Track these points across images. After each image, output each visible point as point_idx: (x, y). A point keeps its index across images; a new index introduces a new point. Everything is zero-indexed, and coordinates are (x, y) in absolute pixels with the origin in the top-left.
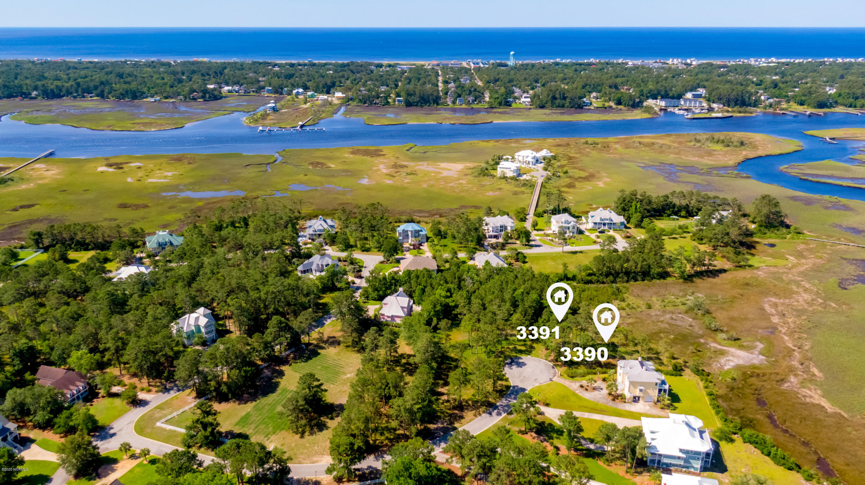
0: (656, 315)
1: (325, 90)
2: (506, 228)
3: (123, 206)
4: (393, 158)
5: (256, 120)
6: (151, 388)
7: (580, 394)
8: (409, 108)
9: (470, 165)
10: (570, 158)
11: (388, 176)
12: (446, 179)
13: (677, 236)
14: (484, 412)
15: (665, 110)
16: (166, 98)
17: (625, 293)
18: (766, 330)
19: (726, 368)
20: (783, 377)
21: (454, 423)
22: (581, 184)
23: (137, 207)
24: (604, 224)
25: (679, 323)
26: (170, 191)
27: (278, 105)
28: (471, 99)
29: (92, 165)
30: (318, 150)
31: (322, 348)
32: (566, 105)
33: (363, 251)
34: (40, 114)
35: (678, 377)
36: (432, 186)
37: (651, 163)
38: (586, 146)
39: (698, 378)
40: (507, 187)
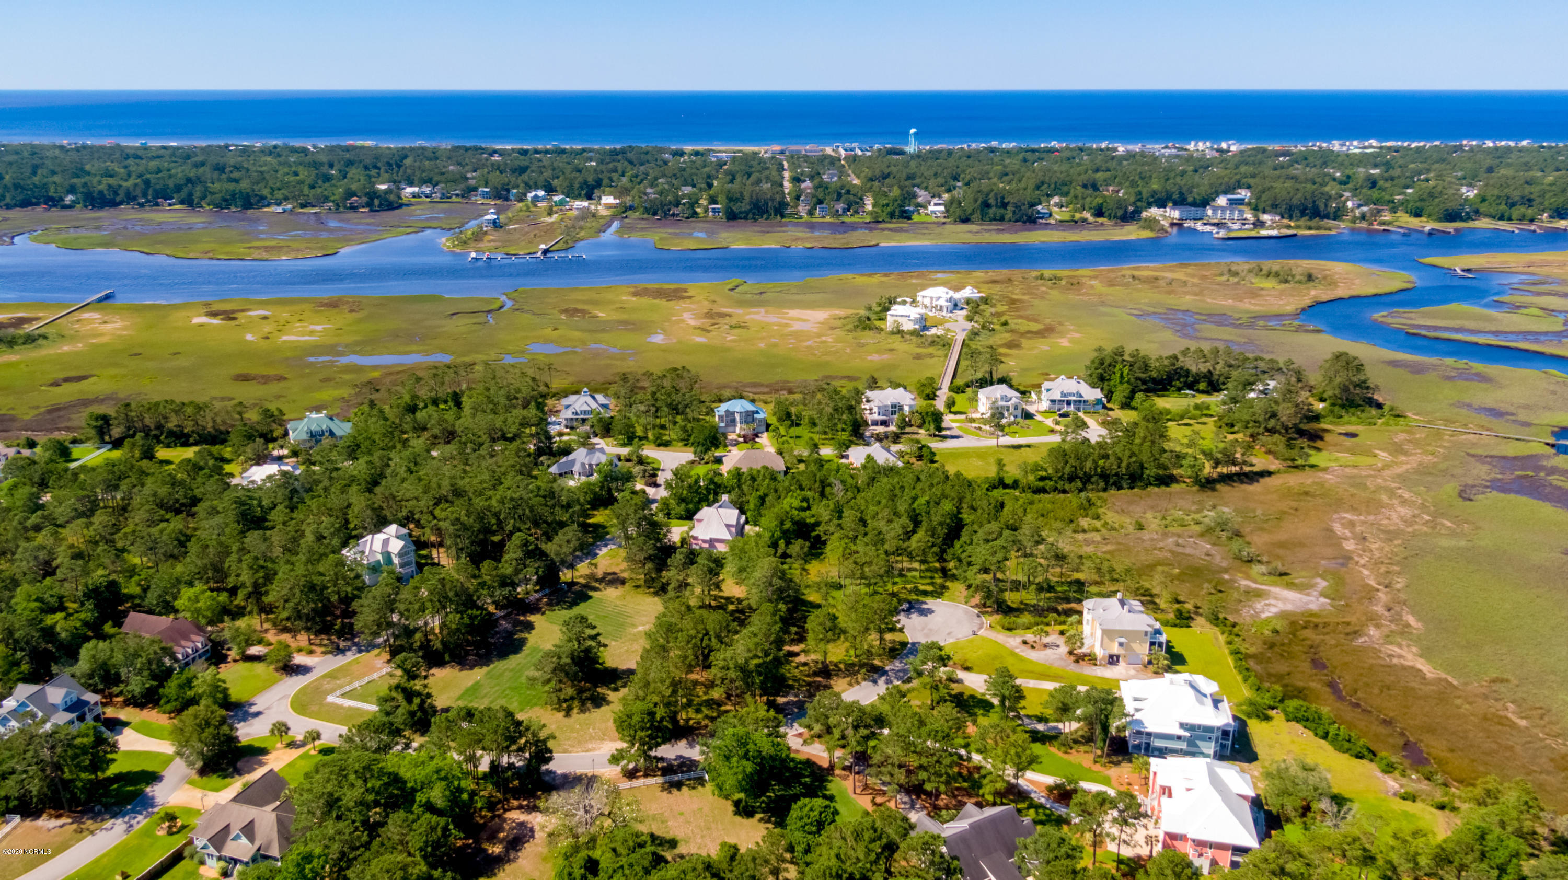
0: (1152, 540)
1: (583, 192)
2: (901, 408)
3: (244, 378)
4: (706, 303)
5: (465, 242)
6: (313, 647)
7: (1022, 654)
8: (732, 223)
9: (840, 312)
10: (1013, 302)
11: (699, 331)
12: (797, 335)
13: (1191, 422)
14: (865, 679)
15: (1180, 225)
16: (303, 206)
17: (1101, 507)
18: (1334, 561)
19: (1263, 616)
20: (1357, 628)
21: (814, 695)
22: (1030, 342)
23: (266, 379)
24: (1069, 403)
25: (1188, 551)
26: (321, 355)
27: (502, 218)
28: (840, 206)
29: (182, 314)
30: (575, 289)
31: (595, 589)
32: (1007, 217)
33: (659, 445)
34: (82, 233)
35: (1184, 629)
36: (775, 345)
37: (1151, 310)
38: (1040, 282)
39: (1216, 630)
40: (904, 347)
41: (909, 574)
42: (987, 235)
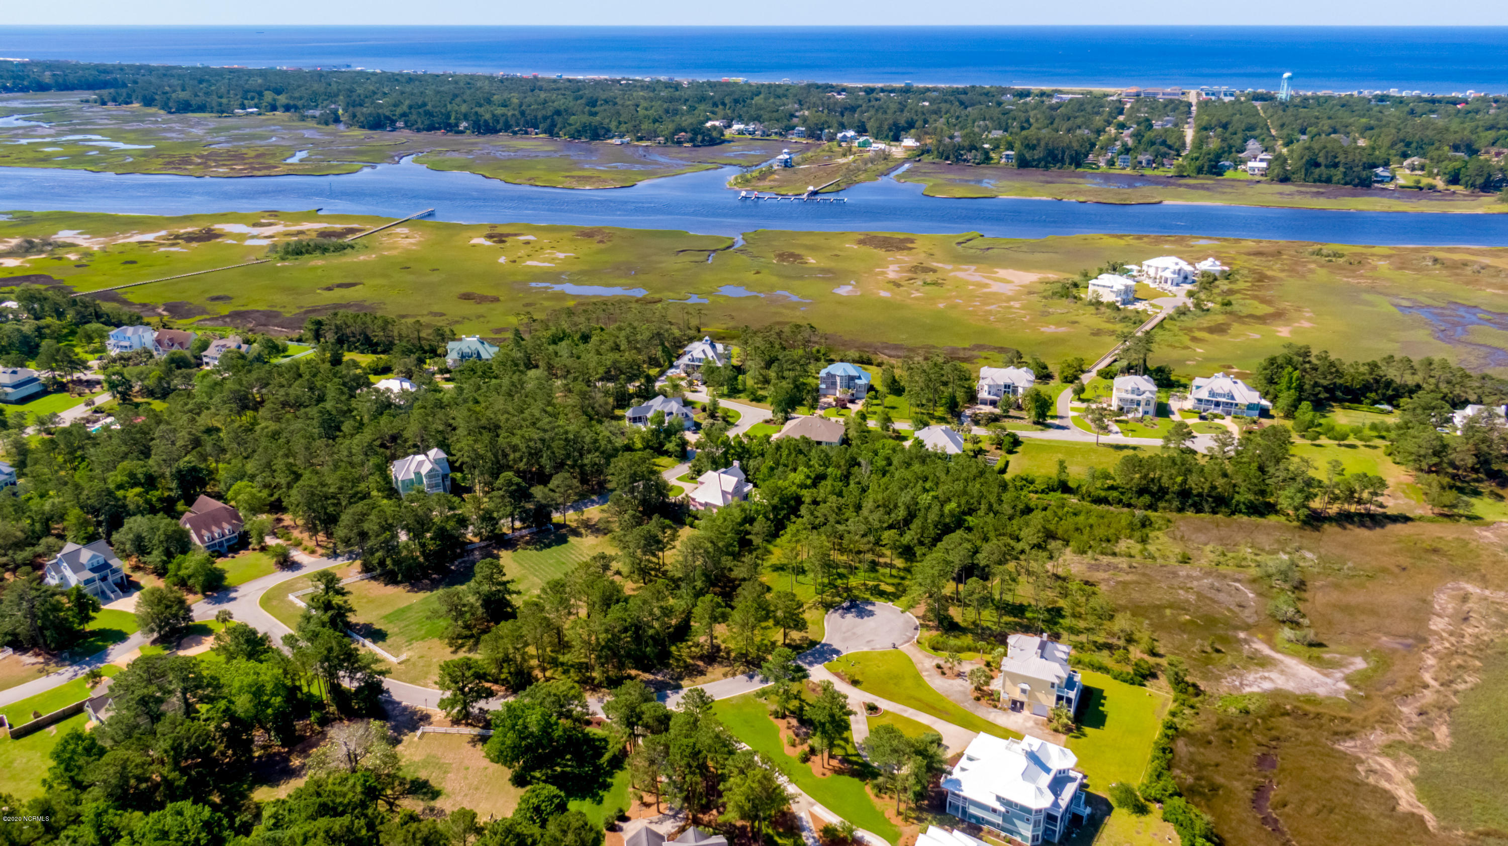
0: (1188, 576)
1: (891, 134)
2: (1015, 391)
3: (467, 297)
4: (922, 256)
5: (747, 181)
6: (318, 549)
7: (926, 679)
9: (1052, 276)
10: (1261, 278)
11: (891, 285)
12: (988, 298)
13: (1358, 443)
14: (743, 673)
16: (640, 139)
17: (1159, 529)
18: (1399, 640)
19: (1247, 690)
20: (1353, 728)
21: (682, 679)
22: (1243, 327)
23: (482, 299)
24: (1217, 404)
25: (1222, 597)
26: (544, 281)
27: (796, 158)
28: (1144, 158)
29: (466, 234)
30: (810, 234)
31: (578, 535)
32: (1335, 179)
33: (752, 400)
34: (455, 155)
35: (1136, 687)
36: (954, 307)
37: (1429, 301)
38: (1315, 257)
39: (1172, 695)
40: (1090, 319)
41: (882, 570)
42: (1297, 198)
